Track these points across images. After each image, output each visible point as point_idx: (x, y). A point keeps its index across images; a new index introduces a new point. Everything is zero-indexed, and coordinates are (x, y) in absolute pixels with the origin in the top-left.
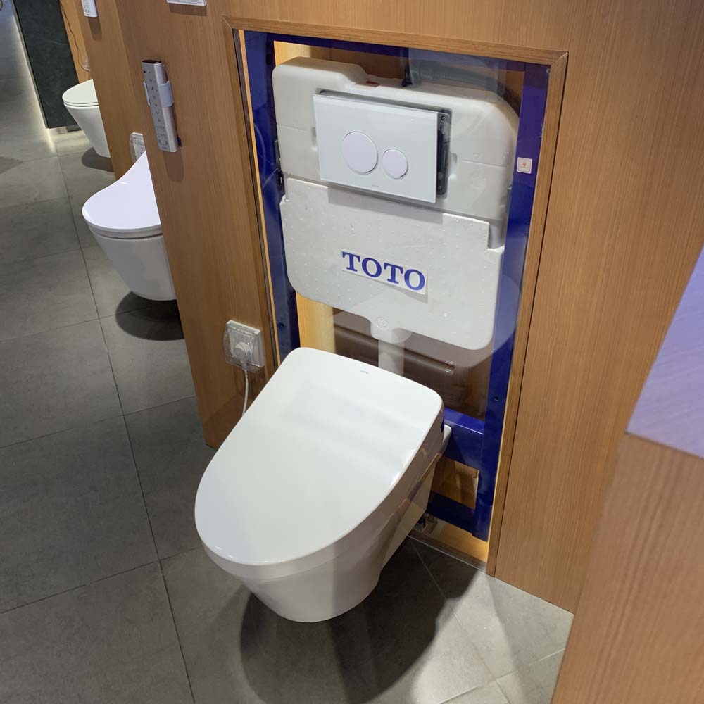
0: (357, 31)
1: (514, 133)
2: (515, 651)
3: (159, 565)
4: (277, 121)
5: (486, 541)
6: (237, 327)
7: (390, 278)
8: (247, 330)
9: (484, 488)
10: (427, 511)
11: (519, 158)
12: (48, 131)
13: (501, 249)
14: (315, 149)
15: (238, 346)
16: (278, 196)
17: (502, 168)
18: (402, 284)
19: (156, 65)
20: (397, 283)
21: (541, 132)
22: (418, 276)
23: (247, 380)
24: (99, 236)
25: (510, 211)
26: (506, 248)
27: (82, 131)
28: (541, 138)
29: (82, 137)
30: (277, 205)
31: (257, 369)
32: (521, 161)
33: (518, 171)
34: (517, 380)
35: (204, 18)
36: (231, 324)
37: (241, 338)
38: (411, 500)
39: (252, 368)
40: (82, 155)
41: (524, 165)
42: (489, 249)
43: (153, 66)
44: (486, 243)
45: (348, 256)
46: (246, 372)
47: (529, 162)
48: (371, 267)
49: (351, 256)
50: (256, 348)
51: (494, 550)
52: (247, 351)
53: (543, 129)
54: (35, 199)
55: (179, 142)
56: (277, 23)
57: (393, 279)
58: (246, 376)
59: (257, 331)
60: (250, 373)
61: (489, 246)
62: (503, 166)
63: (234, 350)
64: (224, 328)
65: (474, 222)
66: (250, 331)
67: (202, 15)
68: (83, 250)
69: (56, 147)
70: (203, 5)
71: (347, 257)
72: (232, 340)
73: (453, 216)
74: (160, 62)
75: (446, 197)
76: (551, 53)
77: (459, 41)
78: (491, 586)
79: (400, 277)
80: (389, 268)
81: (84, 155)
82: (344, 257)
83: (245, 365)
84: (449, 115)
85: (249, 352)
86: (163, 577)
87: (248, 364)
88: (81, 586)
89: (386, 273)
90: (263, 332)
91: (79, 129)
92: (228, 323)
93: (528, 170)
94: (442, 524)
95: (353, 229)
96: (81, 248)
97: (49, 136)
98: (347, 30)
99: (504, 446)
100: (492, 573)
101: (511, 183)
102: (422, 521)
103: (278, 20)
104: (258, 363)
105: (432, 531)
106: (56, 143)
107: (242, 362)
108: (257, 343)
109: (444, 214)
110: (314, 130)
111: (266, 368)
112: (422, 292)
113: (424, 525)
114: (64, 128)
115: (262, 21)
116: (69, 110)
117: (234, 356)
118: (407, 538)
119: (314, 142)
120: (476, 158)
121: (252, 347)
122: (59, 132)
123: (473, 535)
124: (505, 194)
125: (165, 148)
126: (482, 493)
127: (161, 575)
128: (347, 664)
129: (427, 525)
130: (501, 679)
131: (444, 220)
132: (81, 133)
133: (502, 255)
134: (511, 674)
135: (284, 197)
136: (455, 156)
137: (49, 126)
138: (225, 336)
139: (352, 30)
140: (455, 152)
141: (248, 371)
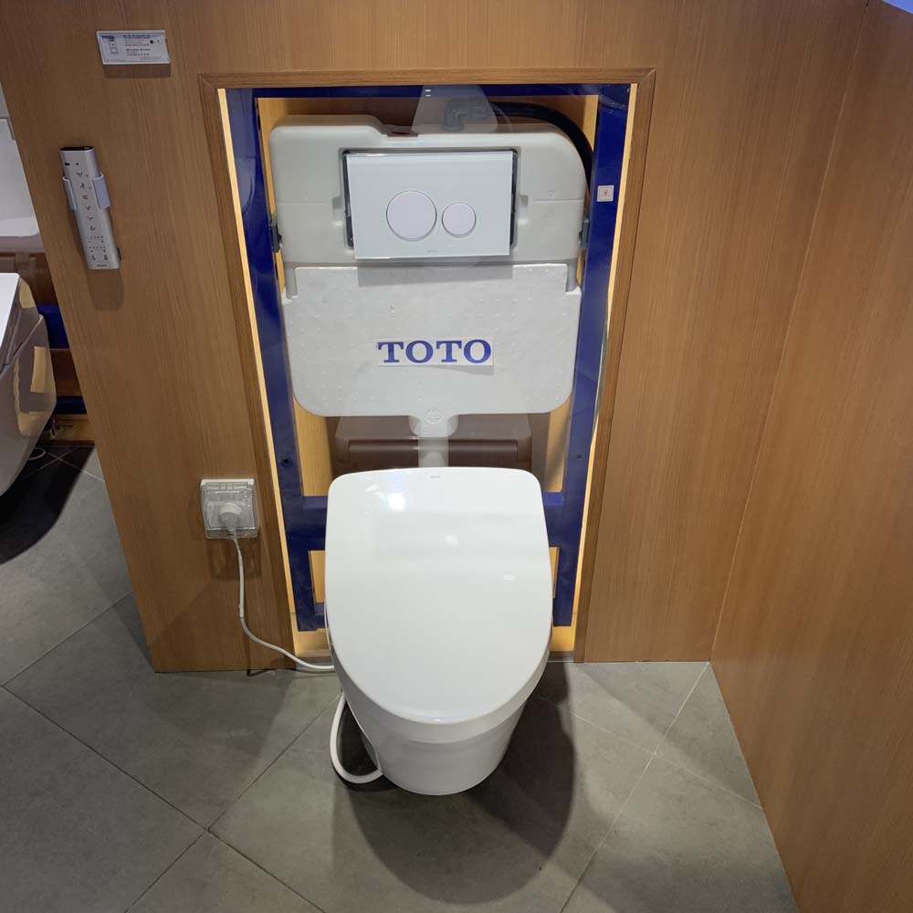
0: (405, 73)
5: (570, 625)
6: (219, 484)
7: (445, 358)
8: (234, 484)
11: (599, 187)
14: (337, 223)
15: (224, 510)
17: (579, 201)
18: (462, 361)
19: (88, 152)
20: (455, 361)
22: (482, 346)
32: (601, 189)
33: (598, 201)
35: (167, 79)
36: (207, 484)
37: (226, 498)
39: (246, 535)
41: (606, 193)
42: (568, 293)
43: (84, 154)
44: (564, 288)
45: (387, 346)
46: (237, 543)
47: (611, 189)
48: (420, 352)
49: (391, 346)
52: (238, 513)
55: (119, 254)
56: (287, 74)
57: (449, 358)
58: (238, 547)
59: (251, 481)
60: (243, 542)
61: (567, 291)
62: (580, 198)
63: (214, 518)
64: (197, 492)
65: (550, 267)
66: (240, 484)
67: (161, 76)
70: (168, 62)
71: (385, 348)
72: (211, 504)
73: (525, 266)
74: (91, 148)
75: (517, 246)
76: (639, 70)
77: (536, 71)
78: (587, 672)
79: (458, 353)
80: (443, 346)
82: (380, 348)
83: (235, 532)
87: (238, 530)
89: (440, 354)
90: (259, 481)
92: (202, 484)
93: (610, 198)
95: (393, 311)
98: (391, 73)
100: (580, 660)
103: (289, 70)
104: (252, 525)
107: (231, 530)
109: (515, 266)
110: (336, 199)
112: (487, 363)
115: (266, 75)
120: (551, 195)
121: (244, 505)
125: (103, 265)
131: (514, 272)
136: (526, 197)
139: (398, 72)
140: (525, 194)
141: (238, 540)
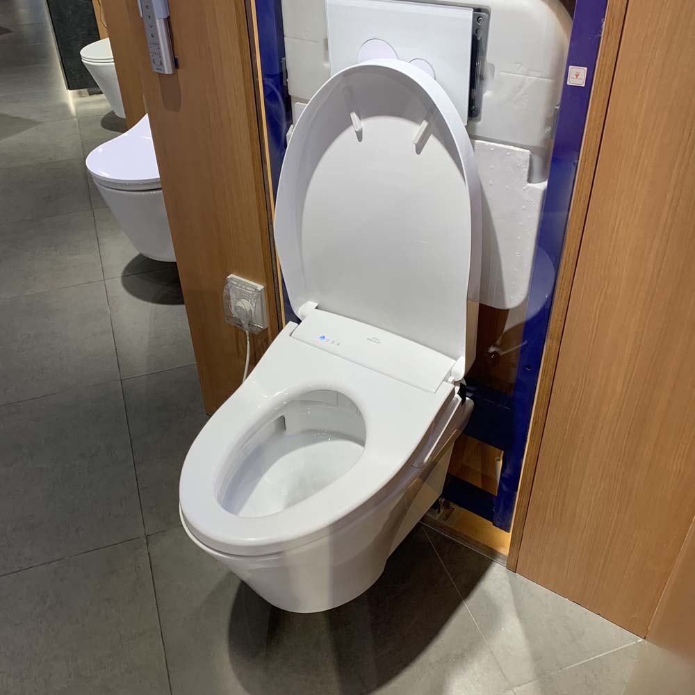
1: (566, 37)
2: (536, 657)
3: (145, 541)
4: (285, 34)
5: (508, 531)
6: (239, 282)
8: (249, 285)
9: (508, 471)
10: (442, 496)
11: (570, 67)
12: (70, 92)
13: (543, 185)
14: (326, 65)
15: (239, 304)
16: (284, 125)
17: (550, 81)
21: (602, 30)
23: (248, 342)
24: (103, 187)
25: (557, 135)
26: (548, 183)
27: (103, 95)
28: (600, 37)
29: (102, 101)
30: (283, 136)
31: (259, 330)
32: (573, 70)
33: (568, 83)
34: (555, 345)
36: (231, 278)
37: (242, 295)
38: (424, 481)
39: (254, 329)
40: (102, 117)
41: (577, 76)
42: (529, 184)
44: (526, 178)
46: (248, 334)
47: (583, 71)
50: (259, 307)
51: (516, 543)
52: (248, 310)
53: (604, 25)
54: (50, 159)
55: (176, 63)
58: (248, 338)
59: (260, 287)
60: (252, 335)
61: (529, 181)
62: (551, 78)
63: (235, 308)
64: (225, 282)
65: (512, 150)
66: (252, 286)
68: (95, 210)
69: (76, 110)
72: (232, 295)
73: (487, 143)
75: (480, 120)
78: (511, 583)
81: (104, 118)
83: (246, 326)
84: (487, 15)
85: (250, 310)
86: (149, 554)
87: (249, 325)
88: (58, 560)
90: (267, 289)
91: (101, 93)
92: (229, 277)
93: (581, 82)
94: (459, 511)
96: (92, 208)
97: (71, 98)
99: (535, 423)
100: (513, 567)
101: (559, 101)
102: (436, 506)
104: (261, 324)
105: (447, 519)
106: (77, 105)
107: (243, 322)
108: (259, 300)
109: (477, 141)
110: (326, 40)
111: (269, 329)
113: (439, 512)
114: (85, 91)
116: (86, 66)
117: (235, 315)
118: (419, 524)
119: (326, 58)
120: (518, 69)
121: (254, 305)
122: (80, 95)
123: (493, 524)
124: (552, 114)
125: (161, 69)
126: (506, 476)
127: (146, 552)
128: (345, 661)
129: (442, 511)
130: (519, 688)
132: (102, 96)
133: (544, 192)
134: (531, 684)
135: (292, 126)
136: (493, 66)
137: (69, 88)
138: (225, 291)
140: (491, 62)
141: (249, 333)
